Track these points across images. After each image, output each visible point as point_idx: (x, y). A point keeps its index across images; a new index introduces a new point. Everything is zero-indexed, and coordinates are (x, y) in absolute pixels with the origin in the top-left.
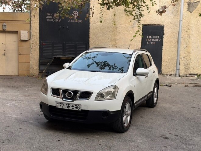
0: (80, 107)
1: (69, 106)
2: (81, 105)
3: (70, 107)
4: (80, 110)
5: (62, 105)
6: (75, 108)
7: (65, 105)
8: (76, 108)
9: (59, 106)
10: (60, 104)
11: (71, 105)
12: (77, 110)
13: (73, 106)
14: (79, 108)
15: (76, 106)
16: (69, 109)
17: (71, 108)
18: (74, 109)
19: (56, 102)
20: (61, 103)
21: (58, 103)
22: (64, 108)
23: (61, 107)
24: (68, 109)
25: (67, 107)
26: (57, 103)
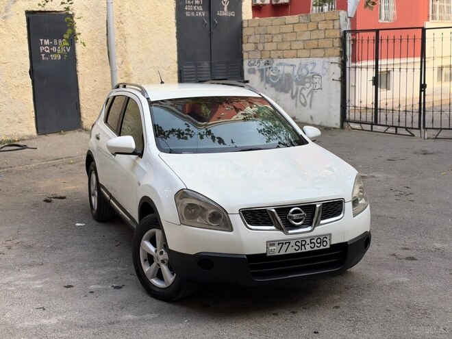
0: (327, 240)
1: (302, 245)
2: (330, 235)
3: (304, 245)
4: (328, 246)
5: (285, 247)
6: (316, 244)
7: (293, 243)
8: (319, 245)
9: (275, 251)
10: (279, 244)
11: (308, 242)
12: (322, 247)
13: (312, 241)
14: (325, 244)
15: (319, 241)
16: (303, 250)
17: (308, 248)
18: (316, 248)
19: (267, 242)
20: (281, 243)
21: (274, 245)
22: (291, 251)
23: (282, 252)
24: (300, 251)
25: (297, 248)
26: (270, 243)
